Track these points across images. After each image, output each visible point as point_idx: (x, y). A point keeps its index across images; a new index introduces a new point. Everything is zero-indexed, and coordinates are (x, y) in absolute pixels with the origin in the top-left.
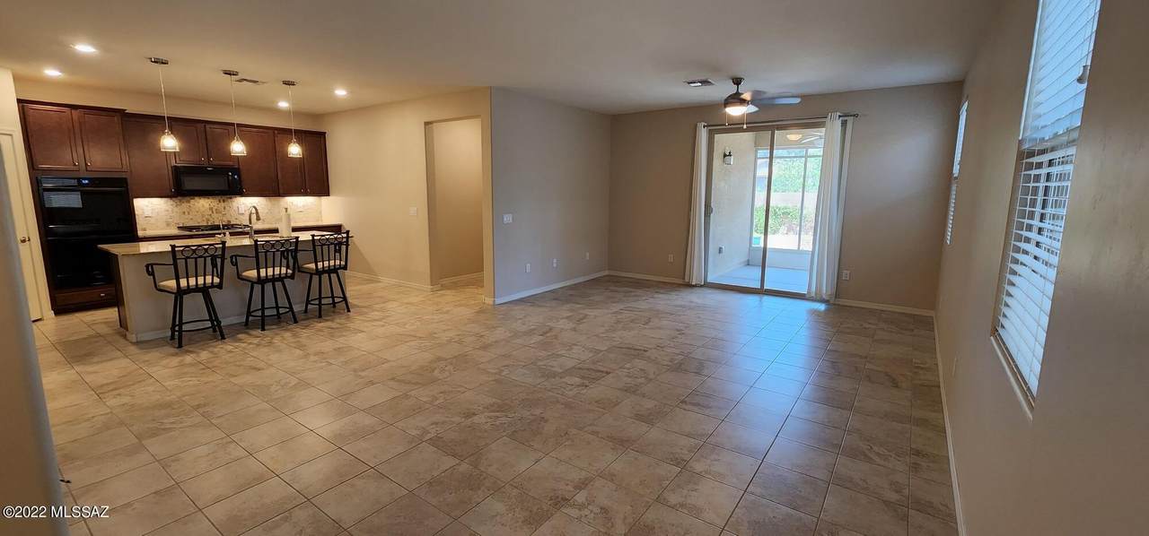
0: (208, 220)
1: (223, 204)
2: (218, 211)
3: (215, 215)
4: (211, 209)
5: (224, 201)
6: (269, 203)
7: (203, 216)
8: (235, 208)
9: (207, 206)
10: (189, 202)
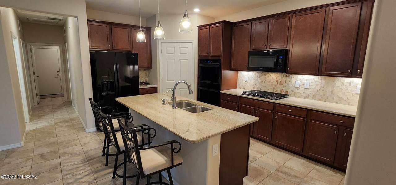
0: (274, 89)
1: (285, 78)
2: (281, 84)
3: (279, 86)
4: (277, 81)
5: (286, 77)
6: (323, 82)
7: (271, 85)
8: (293, 83)
9: (275, 79)
10: (265, 75)
